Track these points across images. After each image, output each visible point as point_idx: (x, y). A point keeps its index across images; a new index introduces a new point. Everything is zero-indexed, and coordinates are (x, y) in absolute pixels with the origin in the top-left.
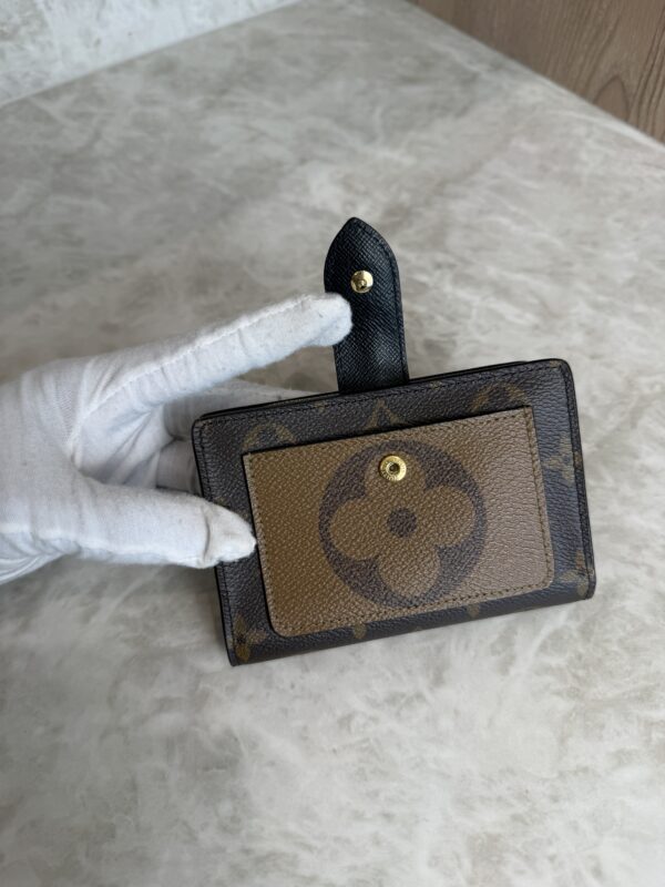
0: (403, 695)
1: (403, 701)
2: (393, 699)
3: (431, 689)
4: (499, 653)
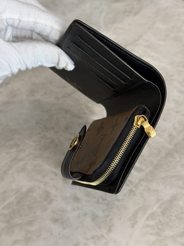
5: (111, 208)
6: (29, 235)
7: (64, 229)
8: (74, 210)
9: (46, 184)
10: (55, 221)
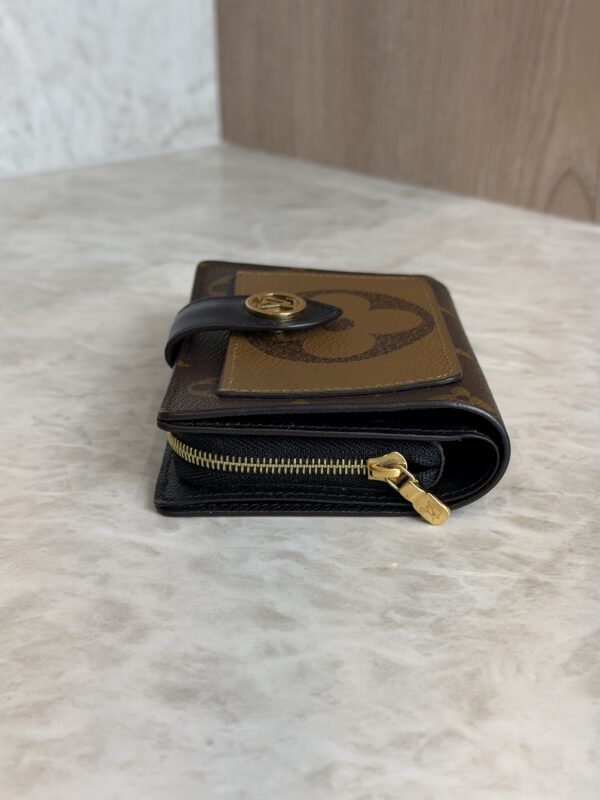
0: (421, 735)
1: (423, 741)
2: (402, 742)
3: (470, 723)
4: (578, 673)
5: (454, 638)
6: (29, 758)
7: (235, 720)
8: (270, 651)
9: (104, 580)
10: (178, 696)
